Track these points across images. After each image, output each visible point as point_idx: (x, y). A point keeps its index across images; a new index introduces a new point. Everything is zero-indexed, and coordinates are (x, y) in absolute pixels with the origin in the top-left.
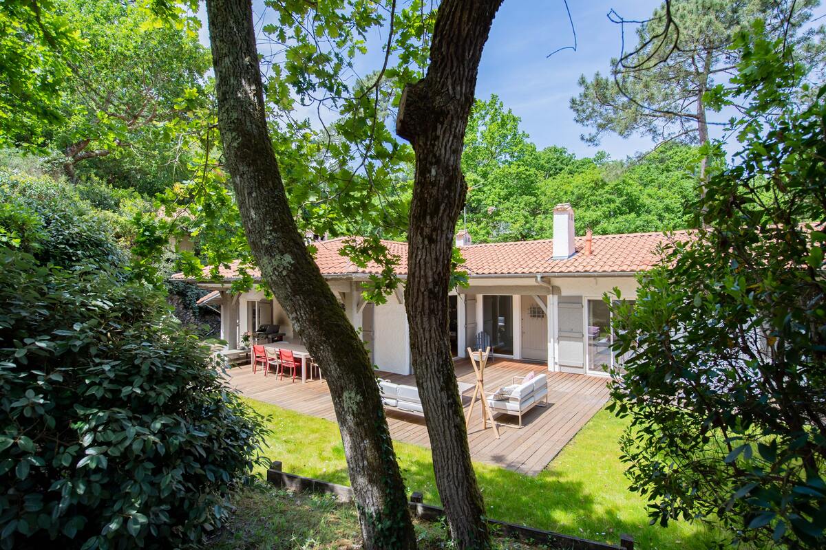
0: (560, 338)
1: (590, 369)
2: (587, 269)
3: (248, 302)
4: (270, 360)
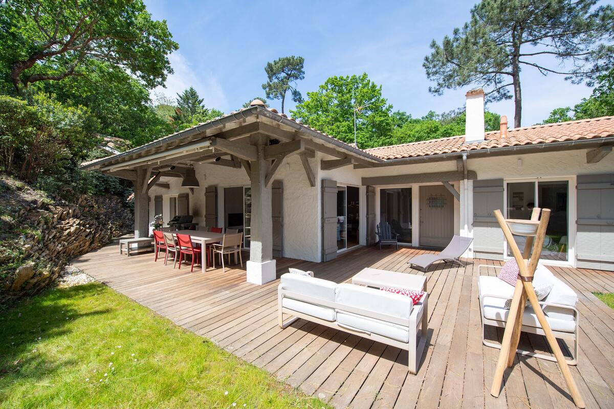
0: (476, 224)
3: (171, 198)
4: (169, 247)
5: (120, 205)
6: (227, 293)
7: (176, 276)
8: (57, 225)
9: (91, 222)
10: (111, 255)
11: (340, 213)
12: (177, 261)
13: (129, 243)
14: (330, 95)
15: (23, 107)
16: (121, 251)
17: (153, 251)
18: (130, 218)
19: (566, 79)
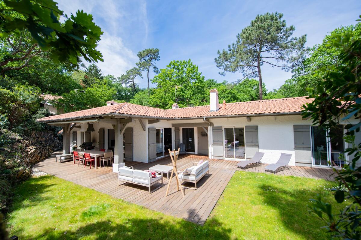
0: (214, 144)
1: (226, 157)
2: (225, 114)
3: (81, 133)
4: (80, 158)
5: (53, 135)
6: (104, 176)
7: (83, 171)
8: (25, 149)
9: (40, 147)
10: (51, 163)
11: (158, 142)
12: (84, 164)
13: (61, 157)
14: (172, 71)
15: (8, 94)
16: (57, 161)
17: (73, 160)
18: (58, 142)
19: (282, 69)
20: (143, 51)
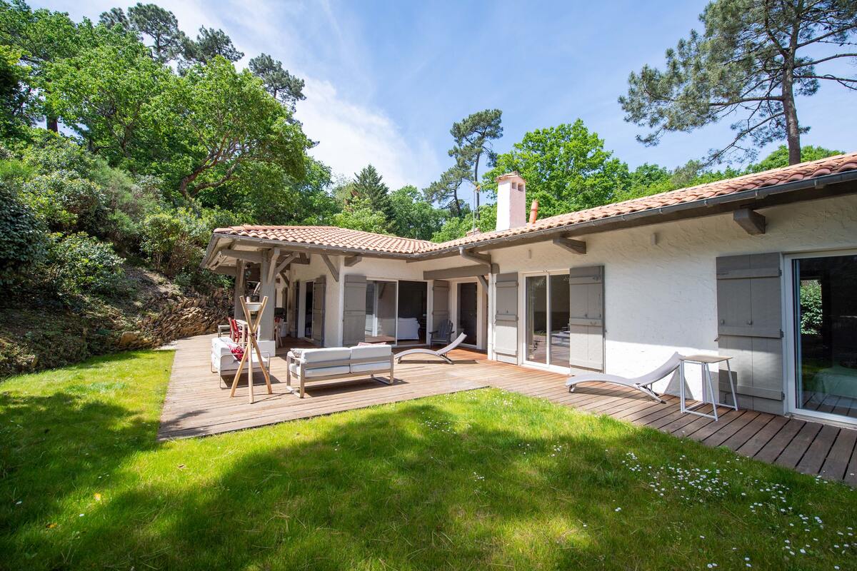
0: (498, 322)
1: (527, 360)
8: (179, 311)
20: (464, 120)
